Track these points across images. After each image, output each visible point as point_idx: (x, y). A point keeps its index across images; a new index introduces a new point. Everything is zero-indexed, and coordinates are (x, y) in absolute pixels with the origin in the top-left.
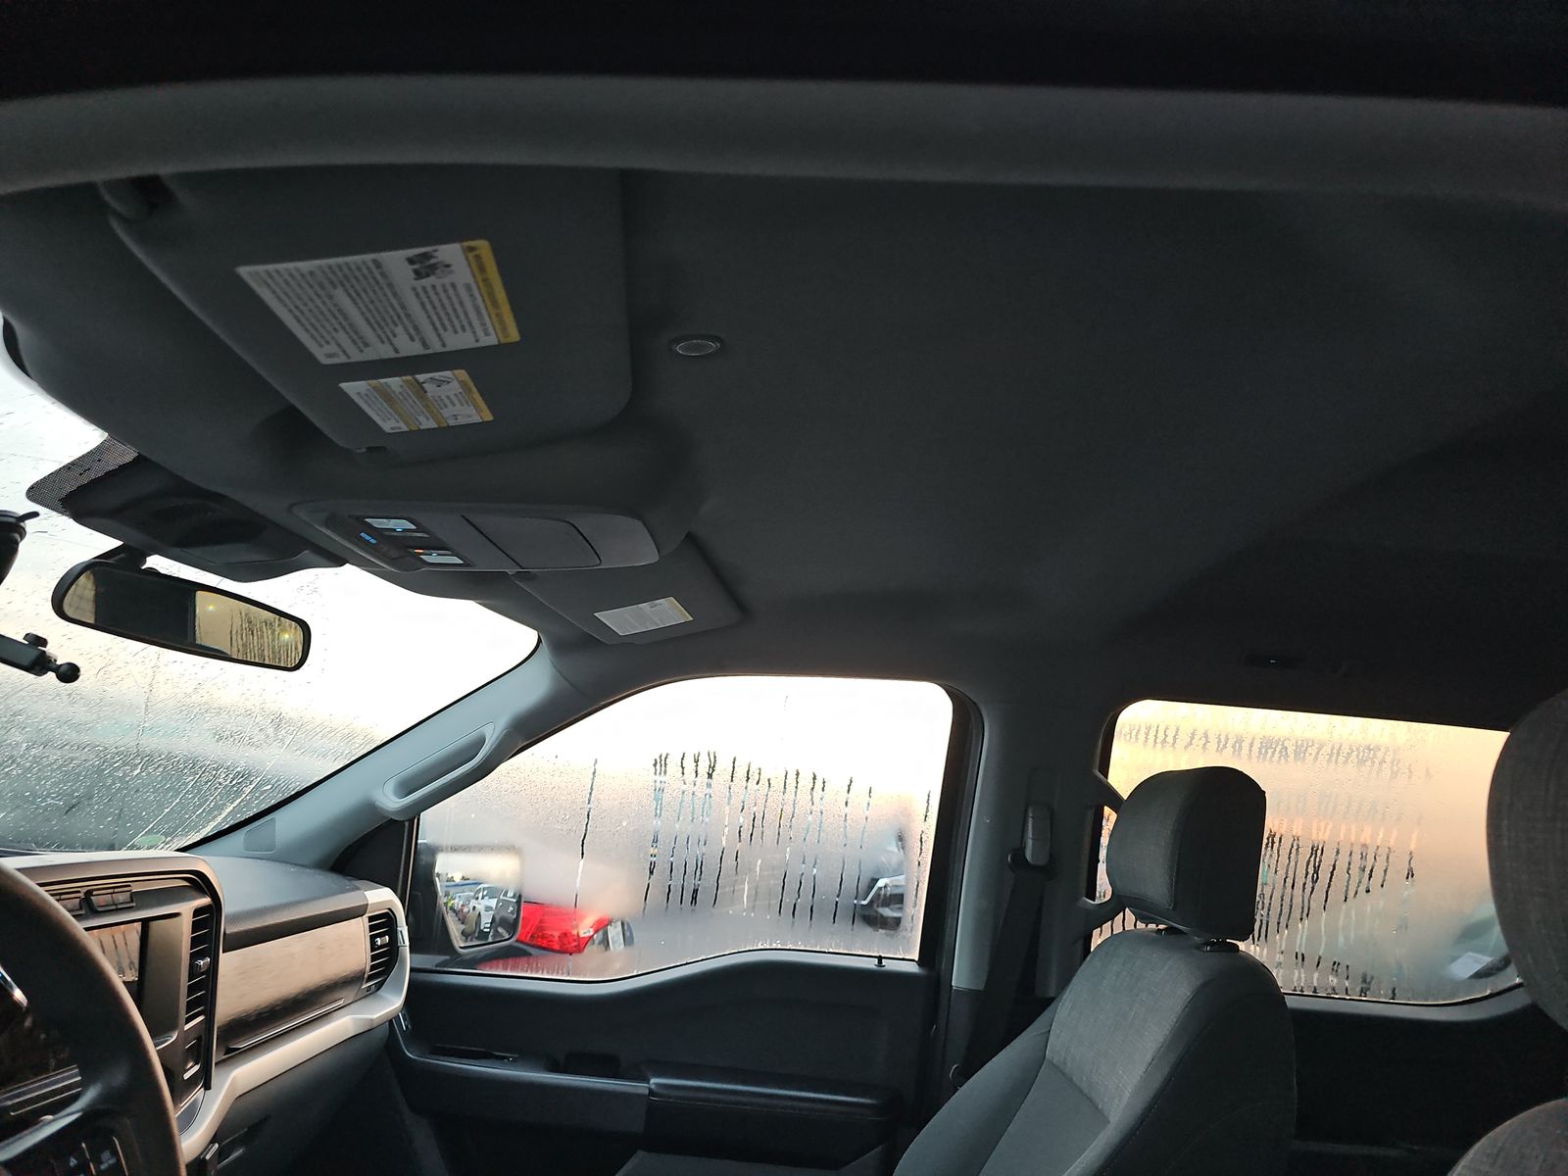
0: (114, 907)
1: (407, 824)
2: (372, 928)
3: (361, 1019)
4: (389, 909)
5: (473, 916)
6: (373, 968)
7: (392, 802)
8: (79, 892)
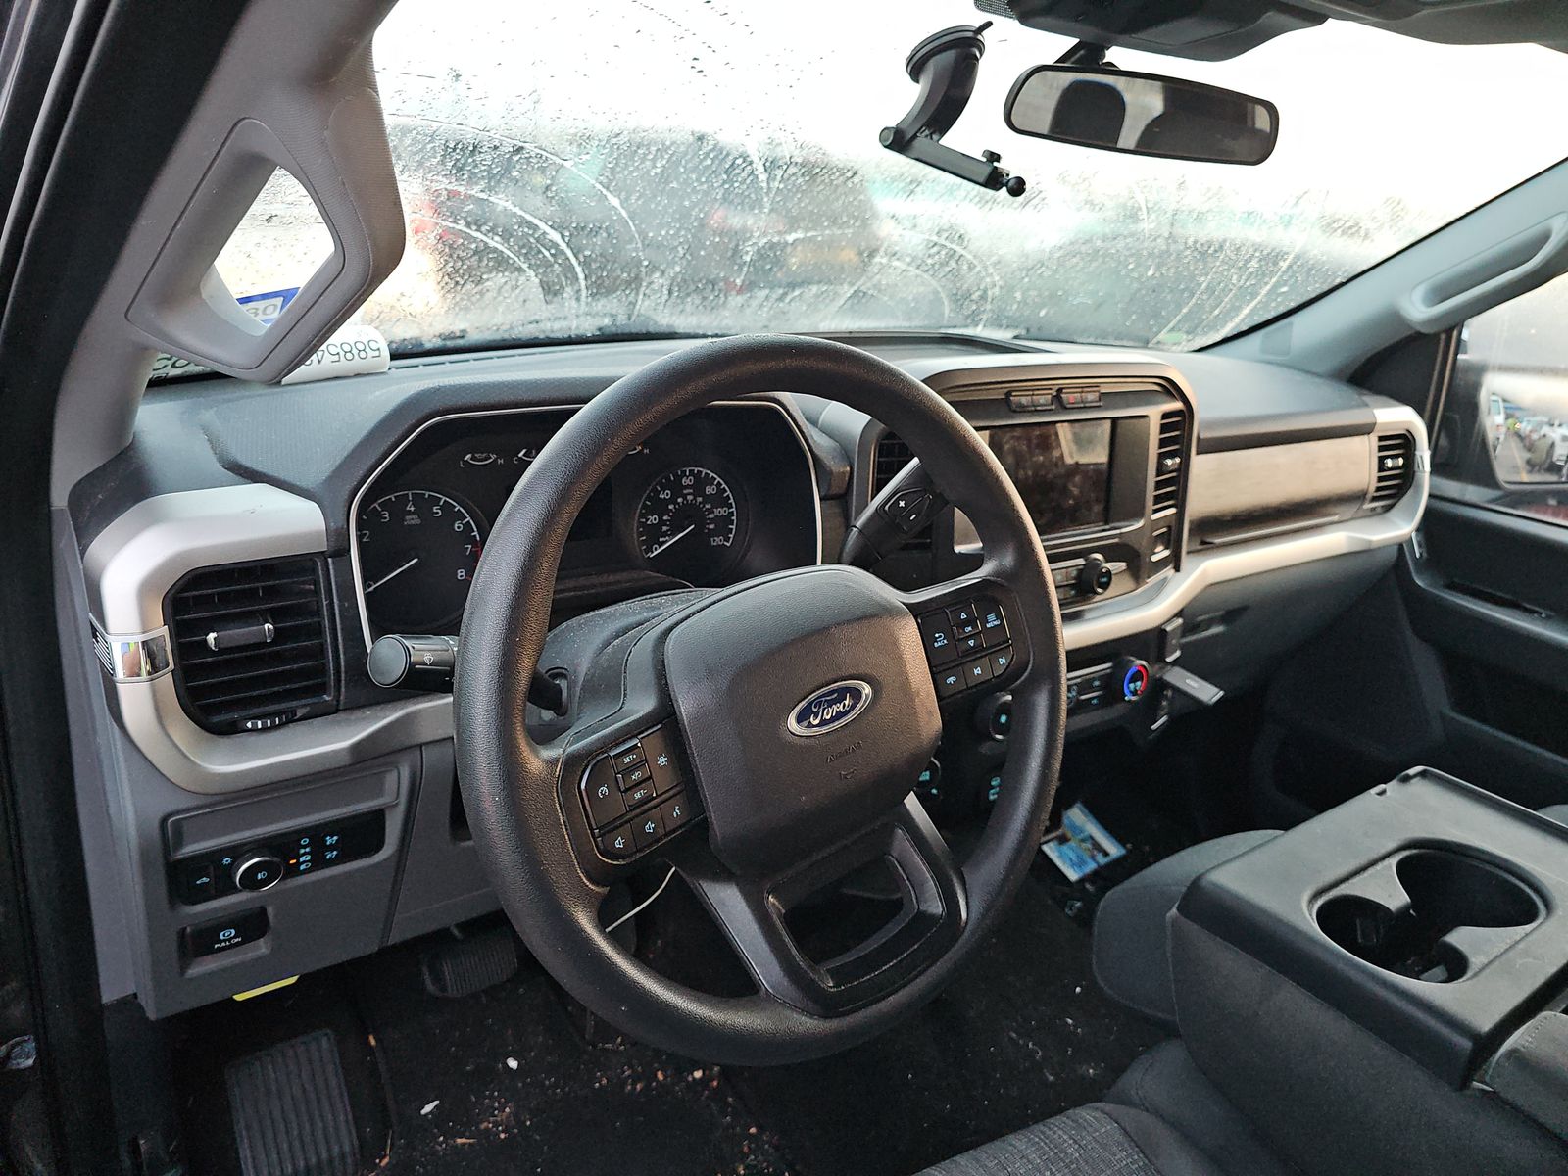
0: (1082, 405)
1: (1443, 337)
2: (1381, 448)
3: (1353, 538)
4: (1408, 431)
5: (1544, 445)
6: (1378, 489)
7: (1419, 311)
8: (1050, 389)
